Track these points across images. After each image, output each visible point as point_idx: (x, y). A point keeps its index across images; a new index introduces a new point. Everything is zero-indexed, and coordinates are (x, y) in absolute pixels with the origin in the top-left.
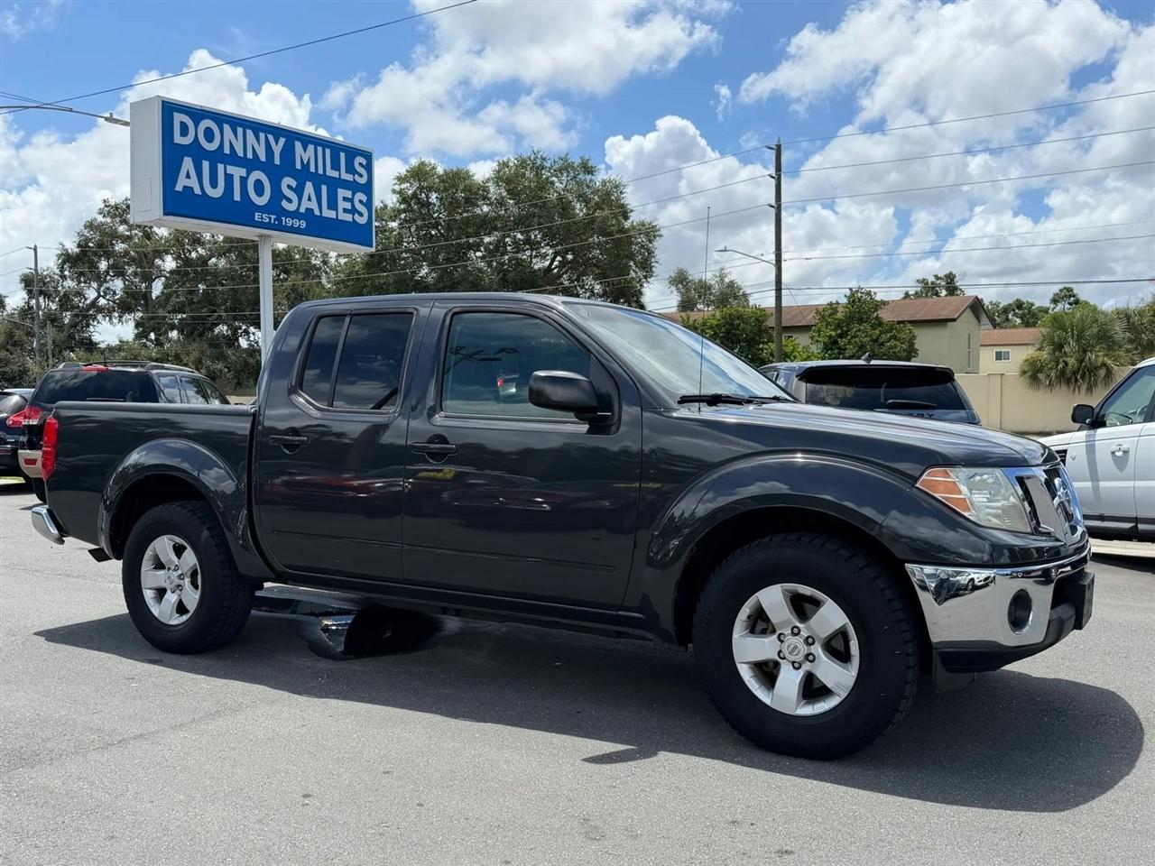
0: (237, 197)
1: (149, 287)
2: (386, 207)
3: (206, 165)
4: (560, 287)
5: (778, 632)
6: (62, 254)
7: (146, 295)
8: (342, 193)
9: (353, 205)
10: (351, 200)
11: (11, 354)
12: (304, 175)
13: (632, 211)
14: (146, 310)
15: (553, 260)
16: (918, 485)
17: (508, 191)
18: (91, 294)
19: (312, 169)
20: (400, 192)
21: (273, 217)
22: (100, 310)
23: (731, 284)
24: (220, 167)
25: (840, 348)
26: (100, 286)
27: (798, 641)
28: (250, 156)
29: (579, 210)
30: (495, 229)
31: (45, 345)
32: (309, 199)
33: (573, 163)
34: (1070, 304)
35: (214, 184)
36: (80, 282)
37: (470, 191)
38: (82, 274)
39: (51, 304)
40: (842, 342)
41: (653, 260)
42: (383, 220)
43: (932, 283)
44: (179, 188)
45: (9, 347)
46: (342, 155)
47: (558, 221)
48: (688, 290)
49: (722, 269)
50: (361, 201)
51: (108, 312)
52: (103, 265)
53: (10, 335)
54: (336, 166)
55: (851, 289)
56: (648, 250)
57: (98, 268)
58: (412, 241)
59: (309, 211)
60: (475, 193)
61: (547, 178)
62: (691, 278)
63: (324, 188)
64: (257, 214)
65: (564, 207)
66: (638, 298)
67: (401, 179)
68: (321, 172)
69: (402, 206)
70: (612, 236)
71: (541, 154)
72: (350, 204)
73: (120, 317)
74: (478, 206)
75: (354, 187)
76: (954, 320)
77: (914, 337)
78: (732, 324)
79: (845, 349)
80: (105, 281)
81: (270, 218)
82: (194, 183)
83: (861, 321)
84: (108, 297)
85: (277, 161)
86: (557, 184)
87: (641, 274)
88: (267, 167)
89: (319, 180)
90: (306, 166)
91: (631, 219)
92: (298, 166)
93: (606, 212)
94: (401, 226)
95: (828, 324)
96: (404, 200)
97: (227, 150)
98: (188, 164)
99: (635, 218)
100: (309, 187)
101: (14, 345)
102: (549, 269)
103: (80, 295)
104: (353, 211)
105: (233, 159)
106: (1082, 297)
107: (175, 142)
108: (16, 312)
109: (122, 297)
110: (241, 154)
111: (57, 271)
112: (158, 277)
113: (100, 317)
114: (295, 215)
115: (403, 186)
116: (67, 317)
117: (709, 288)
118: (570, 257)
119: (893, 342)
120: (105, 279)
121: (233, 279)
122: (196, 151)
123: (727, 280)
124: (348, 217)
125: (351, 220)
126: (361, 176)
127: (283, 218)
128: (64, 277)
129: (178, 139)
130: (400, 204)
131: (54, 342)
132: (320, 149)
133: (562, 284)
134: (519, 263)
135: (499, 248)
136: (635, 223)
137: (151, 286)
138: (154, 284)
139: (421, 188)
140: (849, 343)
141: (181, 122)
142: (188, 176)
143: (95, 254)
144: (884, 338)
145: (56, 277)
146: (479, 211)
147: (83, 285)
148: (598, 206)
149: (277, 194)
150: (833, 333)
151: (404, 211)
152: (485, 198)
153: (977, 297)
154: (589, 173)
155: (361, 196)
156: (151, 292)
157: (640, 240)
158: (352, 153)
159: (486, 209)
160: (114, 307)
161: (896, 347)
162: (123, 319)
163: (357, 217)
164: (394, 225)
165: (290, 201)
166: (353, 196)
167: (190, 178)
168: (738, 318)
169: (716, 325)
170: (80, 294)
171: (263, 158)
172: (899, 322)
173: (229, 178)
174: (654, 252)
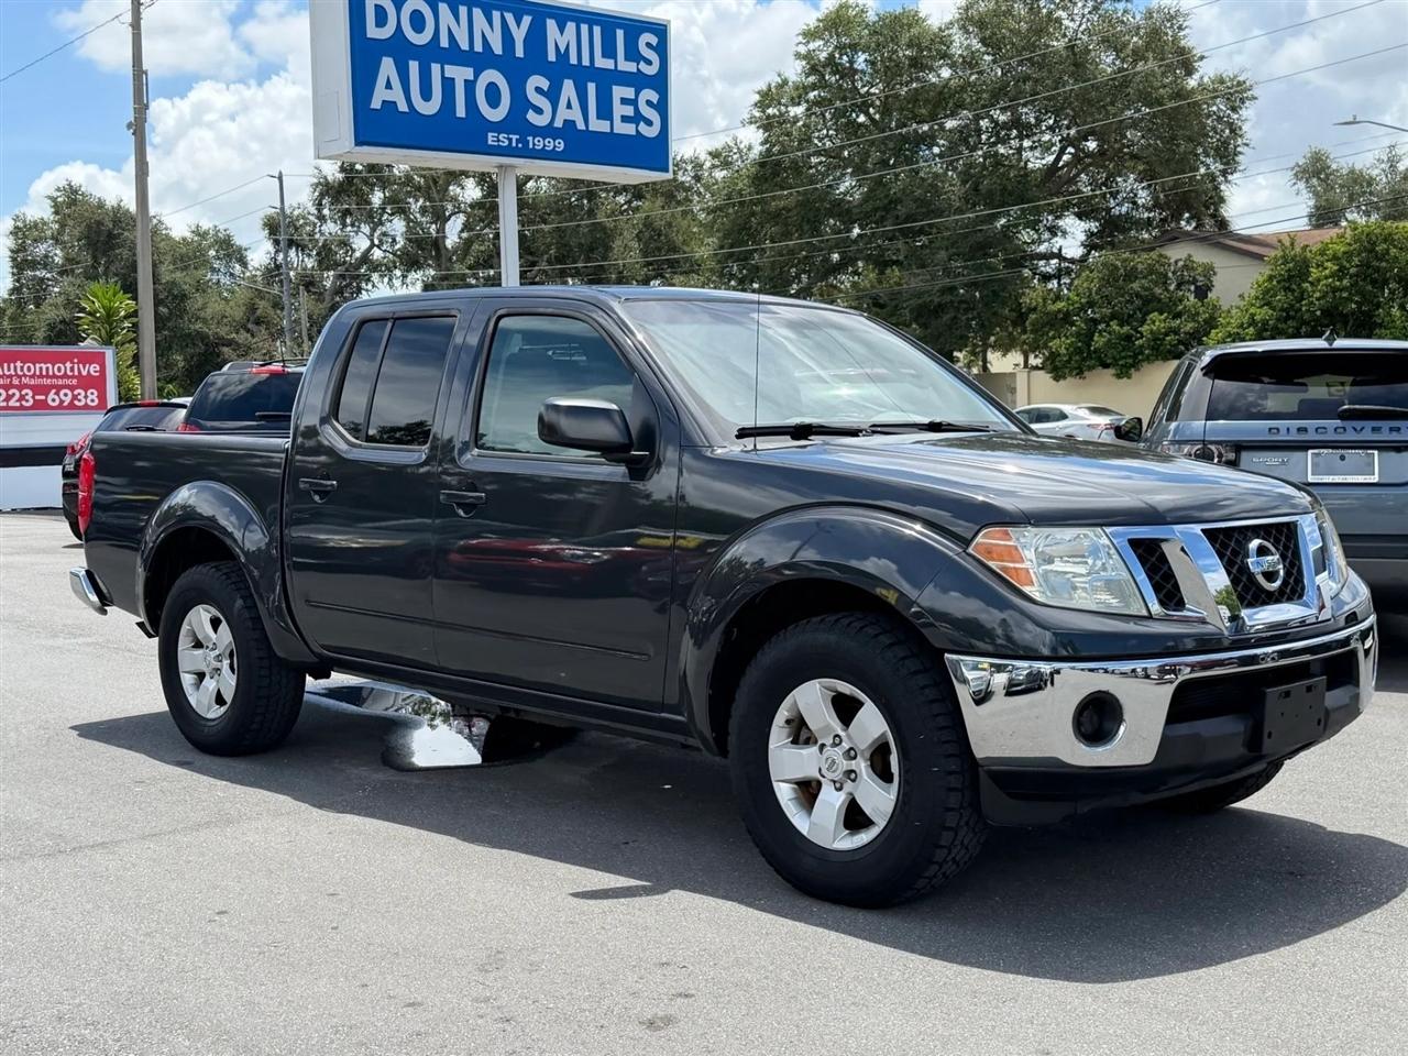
0: (461, 112)
1: (441, 230)
2: (785, 82)
3: (414, 66)
4: (1075, 199)
5: (820, 742)
6: (320, 183)
7: (437, 242)
8: (619, 92)
9: (637, 110)
10: (634, 102)
11: (253, 336)
12: (560, 70)
13: (1202, 58)
14: (438, 267)
15: (1062, 152)
16: (970, 550)
17: (983, 41)
18: (361, 243)
19: (573, 60)
20: (808, 57)
21: (514, 137)
22: (376, 267)
24: (435, 68)
26: (373, 230)
27: (837, 754)
28: (478, 47)
29: (1107, 62)
30: (960, 106)
31: (297, 322)
32: (569, 106)
35: (426, 95)
36: (344, 225)
37: (919, 46)
38: (347, 213)
39: (306, 259)
41: (1239, 142)
42: (780, 104)
44: (376, 104)
45: (250, 326)
46: (620, 34)
47: (1071, 86)
48: (1329, 188)
49: (1392, 147)
50: (649, 103)
51: (385, 269)
52: (377, 198)
53: (252, 308)
54: (609, 52)
56: (1230, 125)
57: (370, 203)
58: (827, 136)
59: (569, 124)
60: (931, 48)
61: (1050, 13)
62: (1334, 166)
63: (591, 87)
64: (490, 134)
65: (1077, 59)
66: (1216, 210)
67: (810, 35)
68: (586, 62)
69: (812, 79)
70: (1161, 104)
72: (632, 108)
73: (404, 277)
74: (931, 69)
75: (638, 81)
78: (1372, 251)
80: (382, 224)
81: (511, 140)
82: (397, 95)
84: (384, 247)
85: (520, 53)
86: (1066, 22)
87: (1216, 167)
88: (506, 63)
89: (582, 75)
90: (563, 56)
91: (1201, 71)
92: (552, 57)
93: (1152, 64)
94: (809, 113)
96: (814, 69)
97: (444, 43)
98: (387, 67)
99: (1206, 71)
100: (568, 88)
101: (258, 322)
102: (1052, 169)
103: (345, 245)
104: (638, 118)
105: (454, 55)
107: (368, 36)
108: (258, 273)
109: (404, 247)
110: (465, 46)
111: (313, 210)
112: (455, 213)
113: (375, 277)
114: (548, 131)
115: (812, 46)
116: (329, 279)
117: (1369, 182)
118: (1092, 145)
120: (380, 219)
121: (559, 212)
122: (399, 48)
123: (1402, 166)
124: (629, 129)
125: (634, 133)
126: (649, 63)
127: (530, 138)
128: (322, 218)
129: (373, 32)
130: (808, 75)
131: (310, 317)
132: (584, 28)
133: (1079, 191)
134: (997, 160)
135: (965, 137)
136: (1206, 80)
137: (444, 229)
138: (448, 225)
139: (841, 48)
141: (376, 5)
142: (389, 86)
143: (365, 181)
145: (312, 218)
146: (933, 78)
147: (349, 228)
148: (1138, 55)
149: (521, 103)
151: (814, 87)
152: (944, 56)
155: (650, 94)
156: (445, 237)
157: (1215, 108)
158: (635, 27)
159: (946, 73)
160: (394, 262)
162: (408, 280)
163: (643, 127)
164: (799, 110)
165: (539, 111)
166: (637, 95)
167: (391, 88)
168: (1385, 240)
169: (1344, 253)
170: (345, 243)
171: (498, 49)
173: (448, 84)
174: (1240, 128)
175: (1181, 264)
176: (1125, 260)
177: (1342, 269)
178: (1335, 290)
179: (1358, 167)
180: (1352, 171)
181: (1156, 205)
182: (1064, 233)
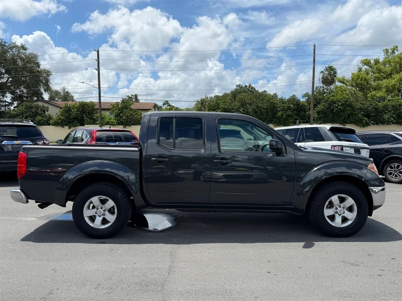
13: (41, 65)
15: (8, 80)
16: (368, 168)
23: (67, 92)
25: (120, 117)
29: (20, 63)
33: (18, 45)
34: (168, 106)
40: (121, 115)
41: (49, 83)
43: (131, 97)
48: (52, 93)
49: (64, 87)
55: (122, 98)
56: (47, 79)
61: (7, 50)
62: (53, 89)
65: (14, 61)
70: (35, 73)
71: (4, 40)
76: (151, 110)
77: (142, 114)
79: (122, 117)
83: (127, 109)
93: (32, 65)
95: (116, 109)
99: (42, 67)
102: (6, 83)
106: (171, 104)
117: (60, 93)
119: (136, 116)
123: (66, 91)
136: (42, 69)
140: (123, 115)
144: (134, 114)
150: (118, 112)
153: (155, 103)
154: (24, 50)
157: (44, 75)
161: (137, 117)
169: (78, 107)
172: (138, 109)
174: (49, 80)
175: (41, 106)
176: (30, 104)
177: (78, 110)
178: (77, 114)
179: (57, 90)
180: (56, 90)
181: (27, 93)
182: (6, 97)
